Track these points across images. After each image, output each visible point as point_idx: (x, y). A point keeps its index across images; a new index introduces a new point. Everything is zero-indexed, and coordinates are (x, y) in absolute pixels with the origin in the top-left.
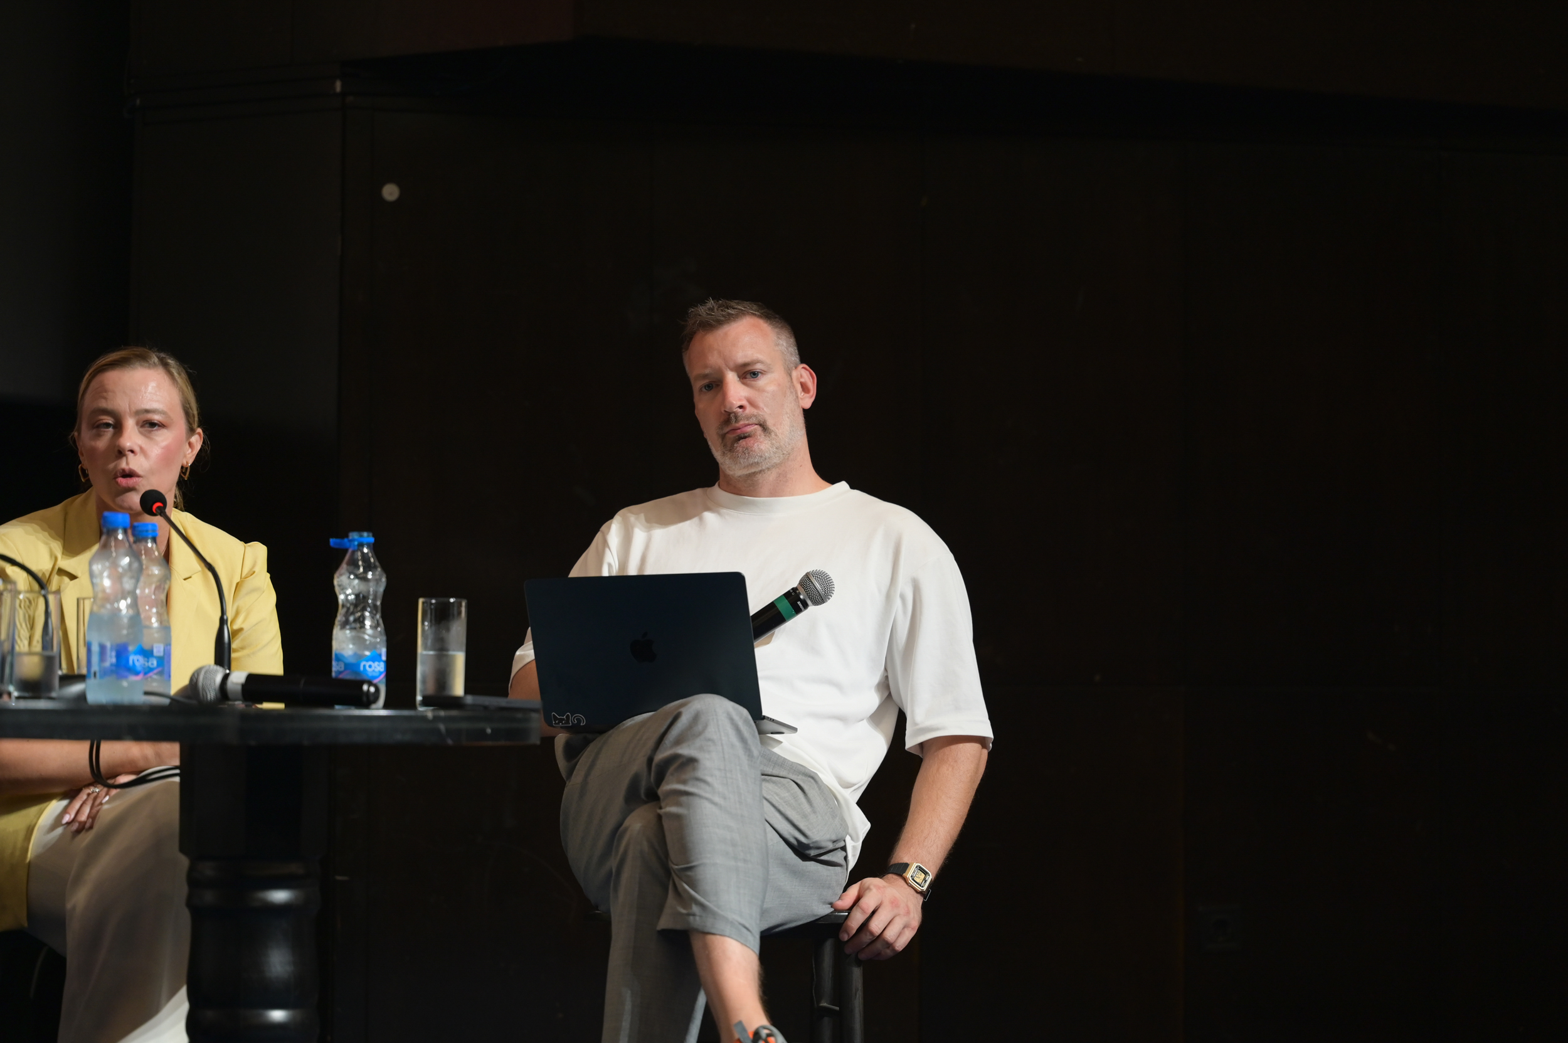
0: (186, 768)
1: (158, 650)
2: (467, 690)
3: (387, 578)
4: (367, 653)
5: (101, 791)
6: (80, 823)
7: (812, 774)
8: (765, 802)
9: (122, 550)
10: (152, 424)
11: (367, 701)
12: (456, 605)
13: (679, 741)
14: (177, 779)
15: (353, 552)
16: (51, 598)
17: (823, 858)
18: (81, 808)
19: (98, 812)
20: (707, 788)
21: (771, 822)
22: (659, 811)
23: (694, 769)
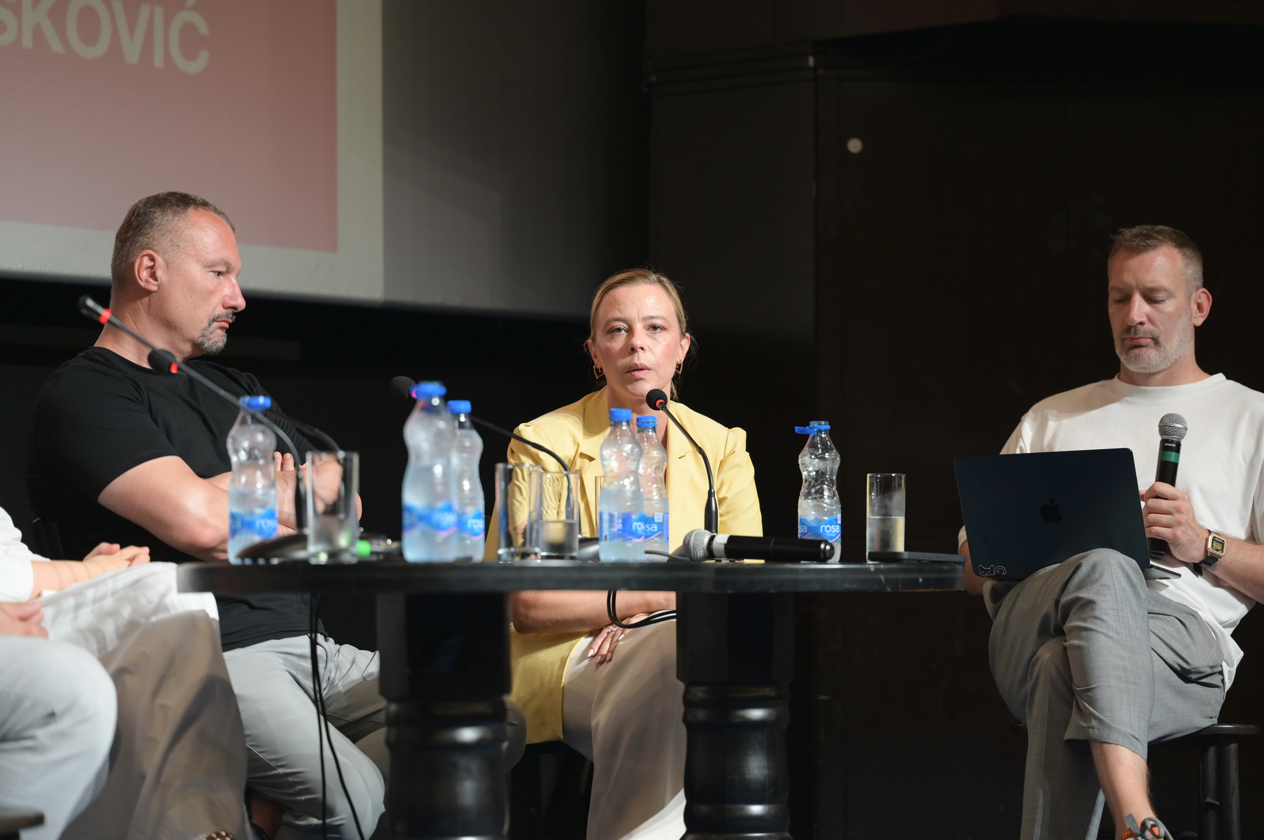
0: (682, 613)
1: (658, 518)
2: (907, 547)
3: (841, 457)
4: (826, 518)
5: (618, 630)
6: (602, 656)
7: (1193, 613)
8: (1152, 635)
9: (626, 439)
10: (655, 327)
11: (824, 557)
12: (897, 479)
13: (1080, 587)
14: (675, 620)
15: (814, 437)
16: (572, 477)
17: (1203, 681)
18: (603, 643)
19: (615, 647)
20: (1103, 624)
21: (1158, 652)
22: (1064, 643)
23: (1092, 609)
